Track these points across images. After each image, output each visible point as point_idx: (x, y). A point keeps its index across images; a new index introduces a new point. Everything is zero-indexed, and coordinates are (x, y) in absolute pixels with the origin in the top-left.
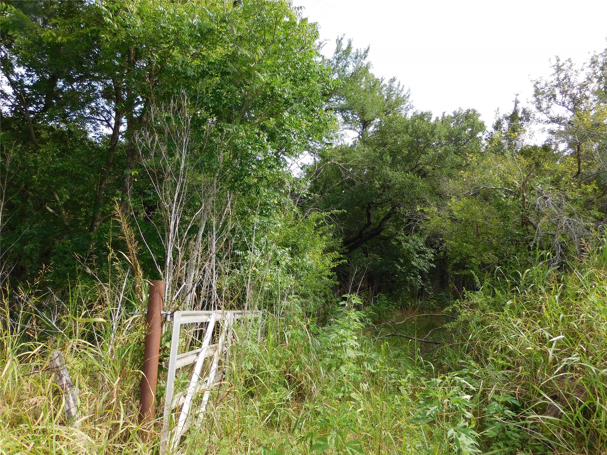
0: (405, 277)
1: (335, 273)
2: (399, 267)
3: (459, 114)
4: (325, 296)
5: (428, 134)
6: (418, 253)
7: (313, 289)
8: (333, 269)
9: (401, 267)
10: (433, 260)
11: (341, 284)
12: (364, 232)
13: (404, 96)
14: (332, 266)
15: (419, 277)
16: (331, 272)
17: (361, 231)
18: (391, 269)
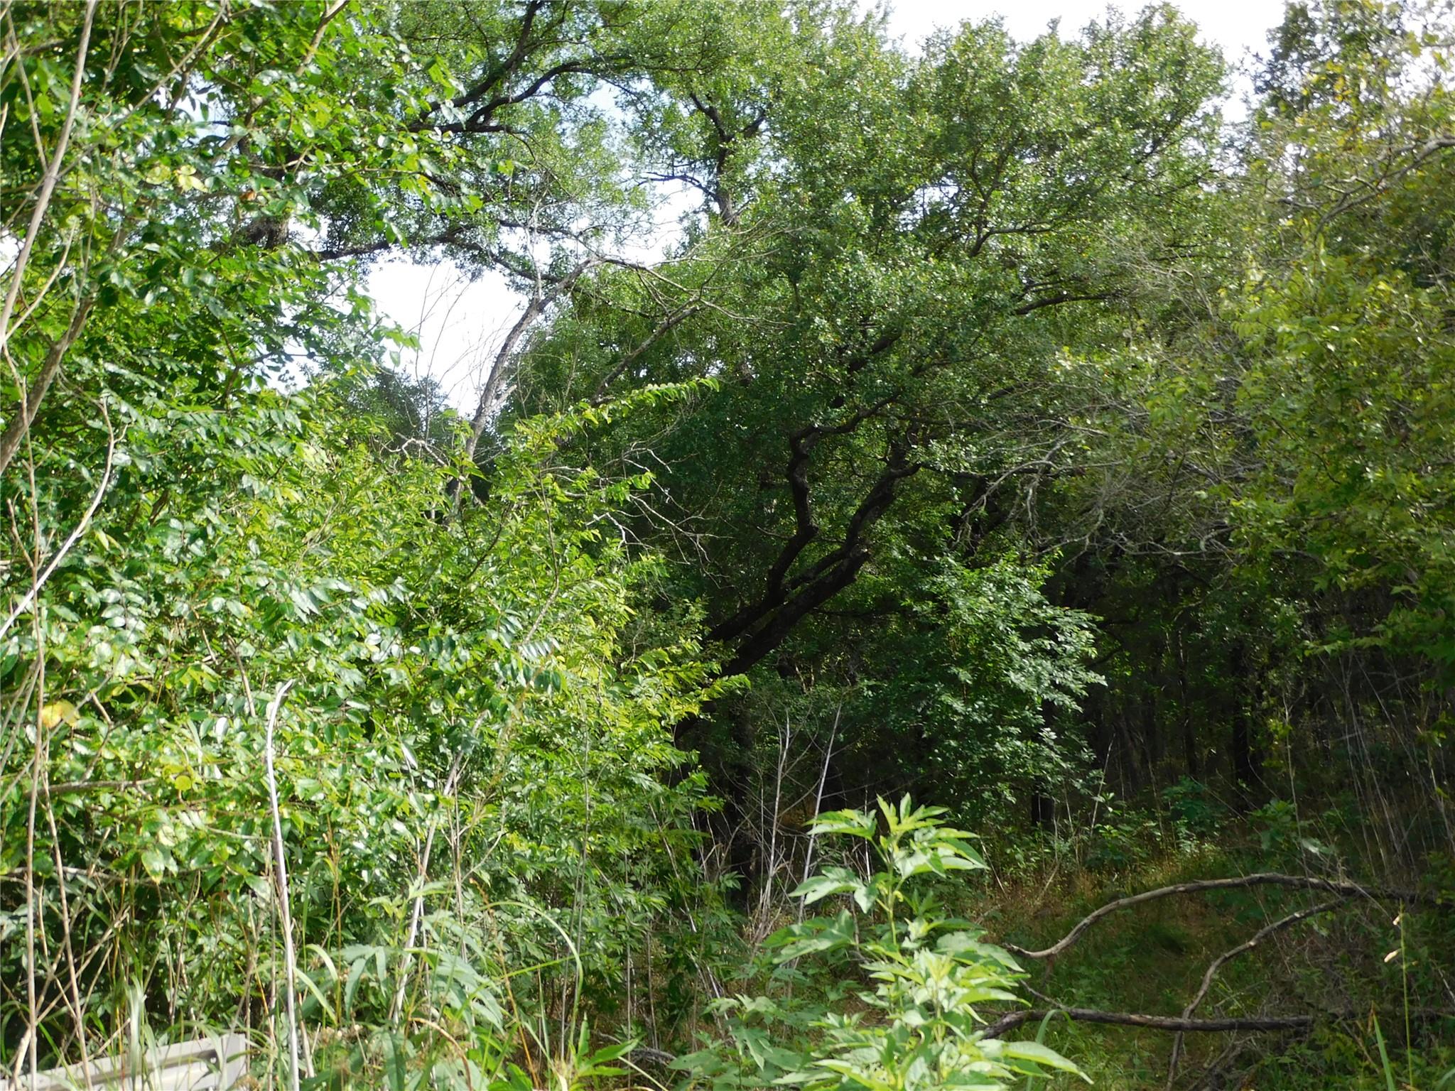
0: (991, 743)
1: (695, 755)
2: (958, 706)
3: (1110, 36)
4: (661, 876)
5: (1015, 89)
6: (1026, 634)
7: (592, 842)
8: (685, 732)
9: (967, 702)
10: (1093, 653)
11: (728, 807)
12: (787, 577)
13: (869, 16)
14: (677, 710)
15: (1049, 734)
16: (677, 744)
17: (776, 575)
18: (926, 718)
